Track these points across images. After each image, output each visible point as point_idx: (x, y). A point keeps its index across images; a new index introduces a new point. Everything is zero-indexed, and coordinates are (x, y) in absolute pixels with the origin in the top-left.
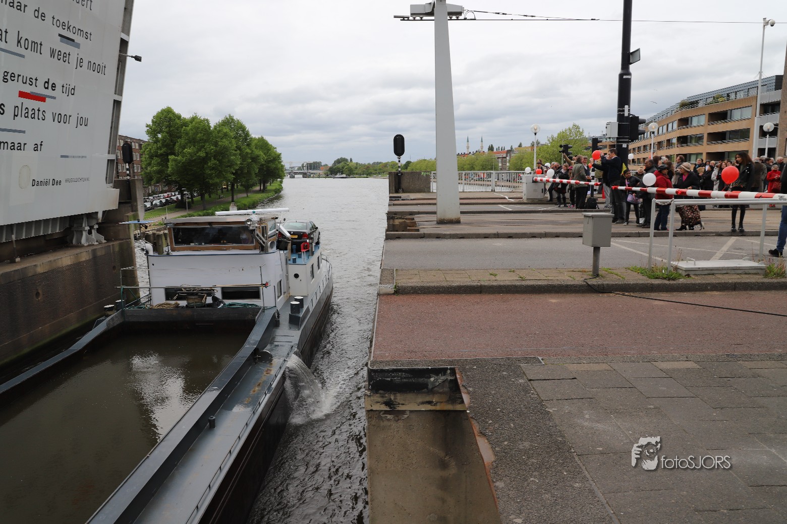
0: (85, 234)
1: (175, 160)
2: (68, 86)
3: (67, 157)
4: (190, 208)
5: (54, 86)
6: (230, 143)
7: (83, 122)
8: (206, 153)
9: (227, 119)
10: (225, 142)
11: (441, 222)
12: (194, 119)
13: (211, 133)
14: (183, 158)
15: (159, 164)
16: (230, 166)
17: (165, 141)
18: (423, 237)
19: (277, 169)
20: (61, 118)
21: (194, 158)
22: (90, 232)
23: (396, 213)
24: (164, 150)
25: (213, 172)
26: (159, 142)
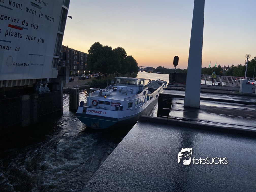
0: (41, 87)
2: (34, 25)
3: (33, 55)
5: (27, 24)
7: (41, 41)
20: (30, 38)
22: (44, 86)
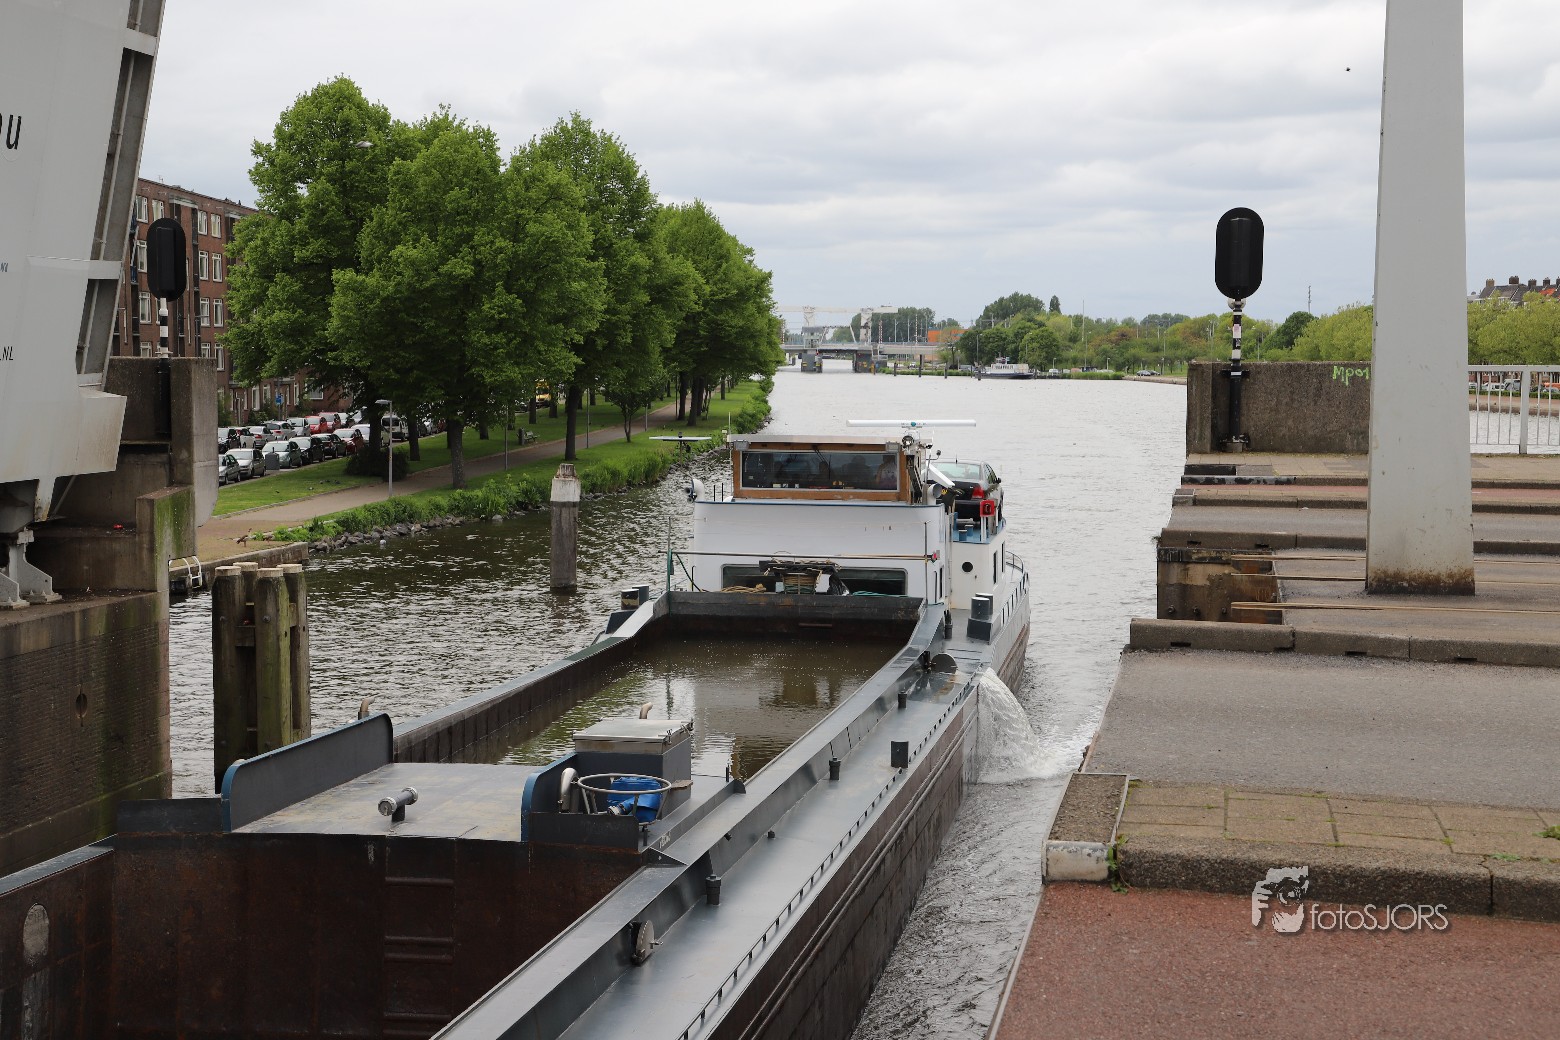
1: (357, 289)
4: (401, 476)
6: (570, 227)
8: (477, 263)
9: (563, 130)
10: (551, 224)
11: (1386, 586)
12: (437, 128)
13: (501, 185)
14: (387, 278)
15: (293, 301)
16: (566, 320)
17: (324, 212)
18: (1289, 646)
19: (752, 337)
21: (427, 284)
23: (1195, 539)
24: (316, 245)
25: (499, 338)
26: (299, 212)
